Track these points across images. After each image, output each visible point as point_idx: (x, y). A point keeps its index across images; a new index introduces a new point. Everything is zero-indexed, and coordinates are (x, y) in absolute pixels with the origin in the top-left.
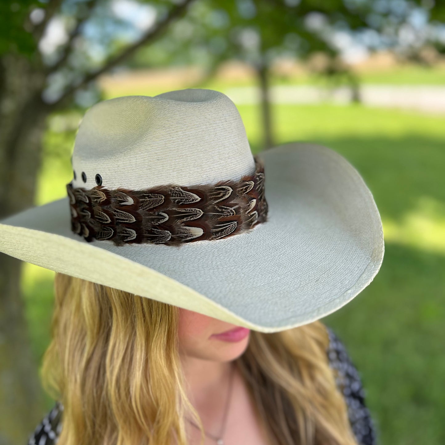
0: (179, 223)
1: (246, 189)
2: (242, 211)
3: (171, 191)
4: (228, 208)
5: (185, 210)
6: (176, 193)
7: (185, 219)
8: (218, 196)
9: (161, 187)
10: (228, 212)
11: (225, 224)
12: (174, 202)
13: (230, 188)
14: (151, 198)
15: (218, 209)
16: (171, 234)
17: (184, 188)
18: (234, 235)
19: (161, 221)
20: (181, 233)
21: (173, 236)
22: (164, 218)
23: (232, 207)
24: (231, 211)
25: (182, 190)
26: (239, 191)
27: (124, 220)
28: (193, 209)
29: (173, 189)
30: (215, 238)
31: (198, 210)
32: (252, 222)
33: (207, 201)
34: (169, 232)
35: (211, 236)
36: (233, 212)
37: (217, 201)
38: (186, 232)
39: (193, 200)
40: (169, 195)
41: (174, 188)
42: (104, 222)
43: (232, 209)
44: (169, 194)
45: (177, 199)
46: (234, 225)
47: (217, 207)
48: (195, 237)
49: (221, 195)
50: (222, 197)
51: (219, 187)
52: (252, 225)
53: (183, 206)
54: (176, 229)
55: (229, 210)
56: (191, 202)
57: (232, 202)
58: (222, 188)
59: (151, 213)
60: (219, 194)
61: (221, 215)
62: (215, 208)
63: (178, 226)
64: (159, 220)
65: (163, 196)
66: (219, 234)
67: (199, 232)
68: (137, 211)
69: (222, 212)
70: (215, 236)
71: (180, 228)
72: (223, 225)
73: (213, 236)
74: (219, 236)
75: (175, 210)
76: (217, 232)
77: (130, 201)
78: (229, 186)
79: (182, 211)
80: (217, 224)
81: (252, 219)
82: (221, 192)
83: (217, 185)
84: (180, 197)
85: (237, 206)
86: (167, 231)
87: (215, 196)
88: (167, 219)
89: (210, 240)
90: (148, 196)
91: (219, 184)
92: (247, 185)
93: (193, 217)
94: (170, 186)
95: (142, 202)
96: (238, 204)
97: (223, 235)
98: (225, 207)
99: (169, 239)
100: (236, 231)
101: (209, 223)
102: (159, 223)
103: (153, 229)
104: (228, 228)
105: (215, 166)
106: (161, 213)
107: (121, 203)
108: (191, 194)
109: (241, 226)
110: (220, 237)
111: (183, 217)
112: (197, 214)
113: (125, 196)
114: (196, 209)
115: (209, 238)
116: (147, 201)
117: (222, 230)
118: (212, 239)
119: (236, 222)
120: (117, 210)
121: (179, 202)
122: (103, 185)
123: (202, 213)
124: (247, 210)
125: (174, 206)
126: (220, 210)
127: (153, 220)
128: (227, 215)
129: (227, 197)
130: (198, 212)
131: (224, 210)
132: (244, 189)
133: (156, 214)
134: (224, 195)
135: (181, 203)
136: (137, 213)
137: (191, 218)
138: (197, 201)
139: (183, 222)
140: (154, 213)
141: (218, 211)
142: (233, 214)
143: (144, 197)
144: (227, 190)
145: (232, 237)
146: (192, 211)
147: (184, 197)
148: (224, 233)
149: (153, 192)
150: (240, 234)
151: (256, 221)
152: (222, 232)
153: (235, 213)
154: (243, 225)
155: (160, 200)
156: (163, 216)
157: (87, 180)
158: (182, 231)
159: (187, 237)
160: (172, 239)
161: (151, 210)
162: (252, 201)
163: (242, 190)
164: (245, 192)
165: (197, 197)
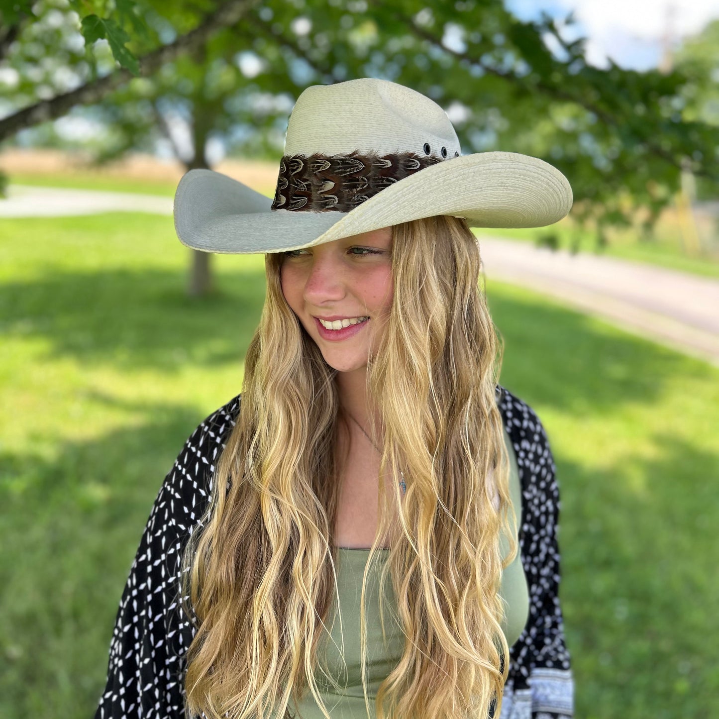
1: (319, 167)
2: (312, 188)
4: (301, 182)
11: (298, 198)
13: (301, 162)
15: (296, 182)
26: (310, 167)
30: (290, 209)
31: (285, 179)
32: (326, 204)
33: (289, 172)
35: (288, 206)
37: (294, 173)
43: (304, 184)
46: (305, 200)
47: (294, 179)
48: (281, 205)
55: (302, 185)
57: (304, 177)
58: (296, 161)
60: (294, 166)
61: (297, 188)
67: (284, 200)
69: (297, 185)
80: (293, 196)
81: (326, 202)
82: (295, 165)
85: (309, 182)
87: (292, 168)
89: (287, 210)
91: (296, 157)
92: (318, 163)
97: (296, 208)
101: (290, 193)
104: (300, 202)
109: (311, 204)
110: (293, 209)
112: (285, 184)
117: (295, 203)
123: (288, 183)
124: (319, 190)
128: (301, 190)
129: (299, 170)
131: (299, 183)
134: (297, 168)
142: (305, 190)
144: (299, 163)
145: (302, 212)
151: (332, 206)
152: (295, 205)
154: (313, 204)
162: (327, 183)
163: (313, 167)
164: (316, 170)
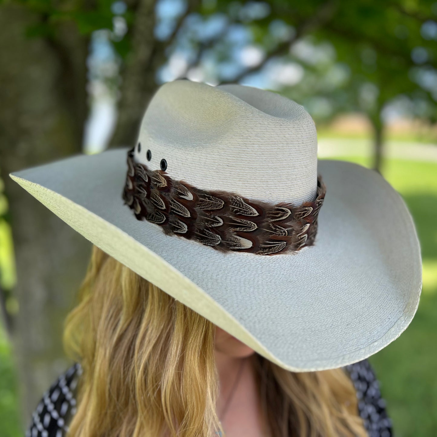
0: (231, 231)
1: (304, 214)
2: (294, 233)
3: (232, 199)
4: (282, 228)
5: (240, 220)
6: (236, 203)
7: (238, 229)
8: (276, 216)
9: (224, 193)
10: (281, 232)
11: (275, 242)
12: (232, 211)
13: (289, 211)
14: (211, 200)
15: (273, 227)
16: (221, 239)
17: (246, 200)
18: (280, 254)
19: (215, 224)
20: (231, 240)
21: (223, 241)
22: (219, 223)
23: (285, 228)
24: (284, 231)
25: (243, 201)
26: (297, 215)
27: (179, 212)
28: (249, 222)
29: (234, 198)
30: (262, 253)
31: (254, 223)
32: (300, 244)
33: (264, 218)
34: (219, 237)
35: (259, 251)
36: (286, 233)
37: (274, 220)
38: (236, 241)
39: (251, 214)
40: (230, 203)
41: (236, 197)
42: (158, 207)
43: (286, 230)
44: (229, 201)
45: (236, 208)
46: (283, 244)
47: (272, 225)
48: (243, 248)
49: (279, 215)
50: (279, 217)
51: (280, 208)
52: (299, 247)
53: (240, 216)
54: (228, 236)
55: (282, 231)
56: (248, 214)
57: (288, 224)
58: (282, 209)
59: (207, 214)
60: (278, 214)
61: (274, 234)
62: (270, 226)
63: (230, 233)
64: (213, 223)
65: (223, 202)
66: (267, 250)
67: (248, 244)
68: (194, 208)
69: (275, 231)
70: (262, 251)
71: (231, 236)
72: (273, 243)
73: (260, 251)
74: (266, 252)
75: (231, 218)
76: (265, 248)
77: (190, 197)
78: (289, 209)
79: (238, 221)
80: (267, 241)
81: (301, 242)
82: (280, 213)
83: (277, 206)
84: (239, 207)
85: (290, 228)
86: (218, 236)
87: (273, 215)
88: (221, 224)
89: (257, 254)
90: (209, 198)
91: (280, 205)
92: (306, 210)
93: (246, 229)
94: (233, 194)
95: (202, 201)
96: (292, 226)
97: (270, 252)
98: (280, 227)
99: (217, 244)
100: (283, 251)
101: (260, 238)
102: (213, 226)
103: (205, 230)
104: (276, 247)
105: (280, 185)
106: (216, 217)
107: (180, 195)
108: (251, 207)
109: (289, 247)
110: (266, 254)
111: (237, 226)
112: (251, 227)
113: (186, 191)
114: (252, 222)
115: (256, 252)
116: (206, 202)
117: (271, 247)
118: (259, 254)
119: (285, 243)
120: (175, 201)
121: (236, 212)
122: (166, 171)
123: (256, 227)
124: (299, 233)
125: (231, 214)
126: (274, 229)
127: (207, 221)
128: (279, 235)
129: (284, 218)
130: (253, 225)
132: (302, 214)
133: (212, 216)
134: (282, 216)
135: (239, 213)
136: (194, 210)
137: (244, 229)
138: (255, 215)
139: (235, 231)
140: (211, 215)
141: (271, 229)
142: (285, 235)
143: (204, 197)
144: (286, 212)
145: (278, 256)
146: (248, 223)
147: (243, 208)
148: (272, 250)
149: (214, 195)
150: (286, 254)
151: (304, 244)
152: (270, 249)
153: (287, 234)
154: (291, 246)
155: (219, 205)
156: (218, 220)
157: (152, 160)
158: (233, 239)
159: (235, 246)
160: (221, 245)
161: (207, 211)
162: (306, 226)
163: (300, 214)
164: (302, 216)
165: (255, 211)
